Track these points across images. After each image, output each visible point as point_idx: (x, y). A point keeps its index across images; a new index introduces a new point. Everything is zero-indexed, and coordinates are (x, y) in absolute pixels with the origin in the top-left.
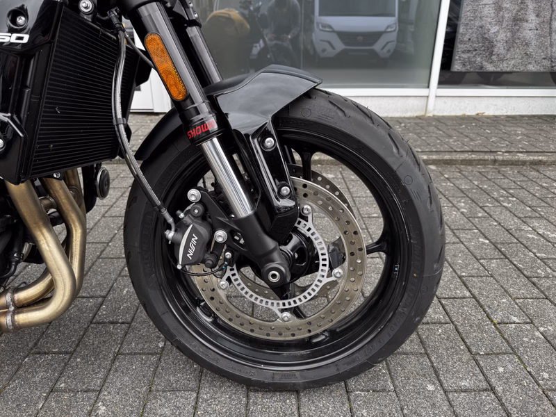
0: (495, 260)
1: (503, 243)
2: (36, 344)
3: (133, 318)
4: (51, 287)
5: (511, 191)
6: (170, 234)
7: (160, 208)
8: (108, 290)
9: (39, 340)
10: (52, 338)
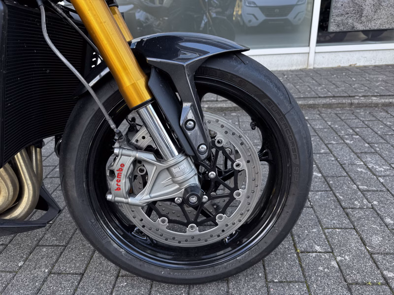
0: (320, 193)
1: (333, 177)
5: (358, 130)
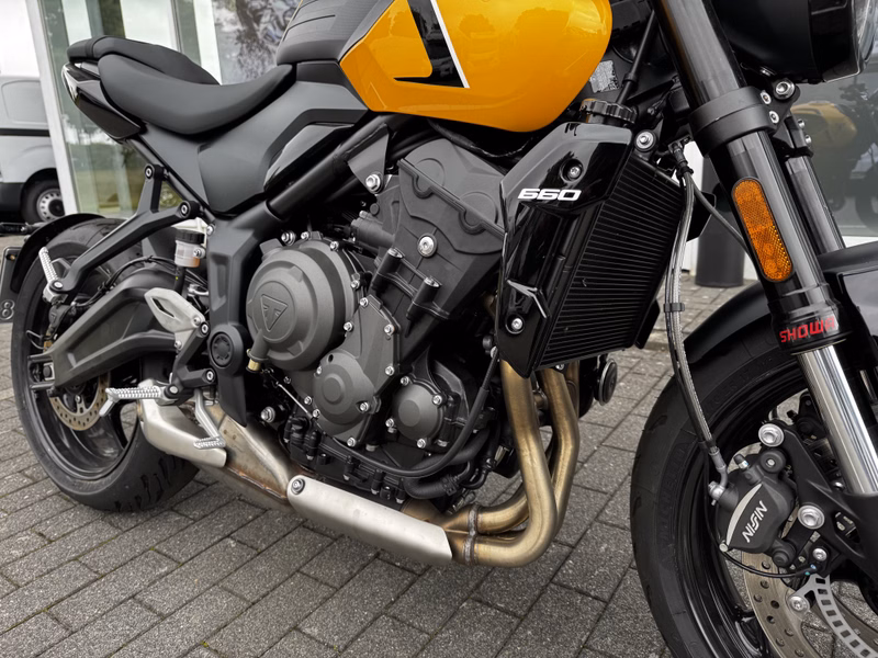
2: (477, 586)
3: (613, 595)
4: (524, 516)
6: (717, 490)
7: (709, 445)
8: (578, 537)
9: (482, 582)
10: (499, 586)
